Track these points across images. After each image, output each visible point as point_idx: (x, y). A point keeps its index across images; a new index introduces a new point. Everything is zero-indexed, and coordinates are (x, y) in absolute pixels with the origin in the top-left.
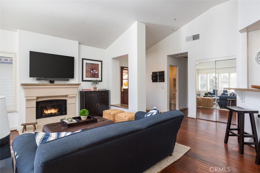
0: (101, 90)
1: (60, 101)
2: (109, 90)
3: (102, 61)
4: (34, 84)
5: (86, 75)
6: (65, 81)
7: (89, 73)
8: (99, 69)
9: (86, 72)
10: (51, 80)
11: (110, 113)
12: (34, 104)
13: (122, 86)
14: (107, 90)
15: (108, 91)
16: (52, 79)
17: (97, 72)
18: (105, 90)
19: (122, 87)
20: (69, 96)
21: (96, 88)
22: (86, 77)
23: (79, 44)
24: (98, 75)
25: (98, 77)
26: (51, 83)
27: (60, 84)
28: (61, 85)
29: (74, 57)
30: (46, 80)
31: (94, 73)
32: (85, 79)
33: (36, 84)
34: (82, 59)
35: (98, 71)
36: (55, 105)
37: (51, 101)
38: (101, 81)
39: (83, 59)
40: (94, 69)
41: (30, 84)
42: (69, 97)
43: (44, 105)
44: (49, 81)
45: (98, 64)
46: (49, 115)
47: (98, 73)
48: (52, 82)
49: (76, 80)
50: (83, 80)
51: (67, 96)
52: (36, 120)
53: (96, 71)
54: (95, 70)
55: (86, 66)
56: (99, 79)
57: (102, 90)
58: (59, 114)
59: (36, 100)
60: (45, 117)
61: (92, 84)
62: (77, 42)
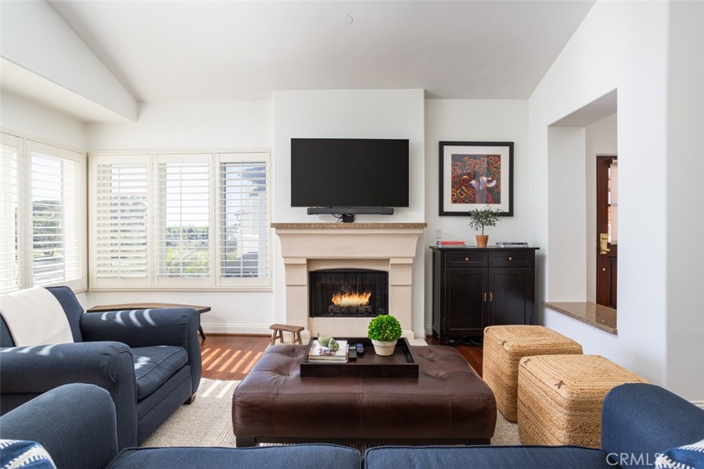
0: (502, 246)
1: (368, 275)
2: (538, 249)
3: (511, 145)
4: (297, 224)
5: (453, 195)
6: (382, 214)
7: (464, 188)
8: (499, 172)
9: (453, 187)
10: (344, 213)
11: (503, 344)
12: (303, 278)
13: (606, 231)
14: (530, 245)
15: (533, 250)
16: (349, 211)
17: (494, 184)
18: (521, 246)
19: (602, 235)
20: (392, 261)
21: (486, 239)
22: (454, 201)
23: (428, 96)
24: (499, 193)
25: (498, 201)
26: (344, 221)
27: (363, 224)
28: (367, 228)
29: (407, 141)
30: (332, 214)
31: (481, 188)
32: (449, 206)
33: (302, 224)
34: (440, 142)
35: (499, 180)
36: (356, 284)
37: (346, 273)
38: (510, 214)
39: (442, 144)
40: (482, 175)
41: (288, 224)
42: (392, 264)
43: (328, 283)
44: (340, 216)
45: (499, 157)
46: (343, 310)
47: (498, 186)
48: (348, 219)
49: (418, 210)
50: (442, 213)
51: (387, 260)
52: (308, 320)
53: (489, 182)
54: (487, 176)
55: (453, 165)
56: (504, 206)
57: (508, 246)
58: (370, 310)
59: (308, 268)
60: (332, 314)
61: (474, 223)
62: (421, 93)
